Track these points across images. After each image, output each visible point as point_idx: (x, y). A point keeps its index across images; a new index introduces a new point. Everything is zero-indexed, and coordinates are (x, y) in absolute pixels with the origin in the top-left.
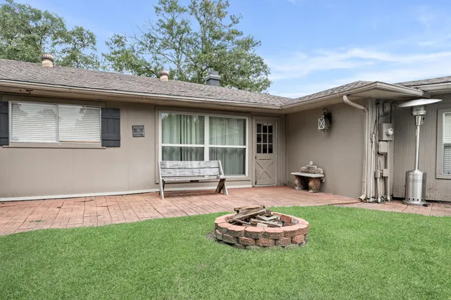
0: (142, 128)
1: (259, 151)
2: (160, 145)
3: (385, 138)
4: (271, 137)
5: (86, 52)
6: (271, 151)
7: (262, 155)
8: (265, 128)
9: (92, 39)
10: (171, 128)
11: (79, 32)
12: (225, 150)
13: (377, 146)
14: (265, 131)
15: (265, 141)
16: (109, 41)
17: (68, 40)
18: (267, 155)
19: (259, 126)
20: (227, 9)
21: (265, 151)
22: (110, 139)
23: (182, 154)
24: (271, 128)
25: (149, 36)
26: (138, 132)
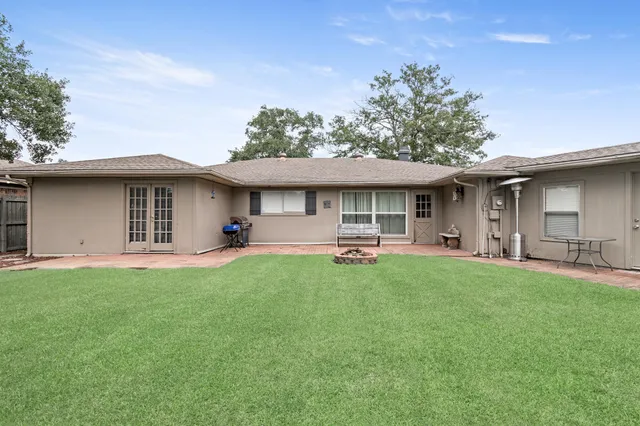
0: (329, 203)
1: (418, 215)
2: (341, 213)
3: (495, 207)
4: (429, 205)
5: (316, 131)
6: (429, 216)
7: (421, 219)
8: (423, 196)
9: (320, 120)
10: (350, 201)
11: (310, 117)
12: (390, 216)
13: (489, 214)
14: (423, 200)
15: (423, 208)
16: (331, 122)
17: (303, 124)
18: (426, 219)
19: (418, 197)
20: (438, 72)
21: (423, 216)
22: (311, 210)
23: (357, 219)
24: (429, 196)
25: (364, 112)
26: (327, 205)
